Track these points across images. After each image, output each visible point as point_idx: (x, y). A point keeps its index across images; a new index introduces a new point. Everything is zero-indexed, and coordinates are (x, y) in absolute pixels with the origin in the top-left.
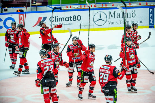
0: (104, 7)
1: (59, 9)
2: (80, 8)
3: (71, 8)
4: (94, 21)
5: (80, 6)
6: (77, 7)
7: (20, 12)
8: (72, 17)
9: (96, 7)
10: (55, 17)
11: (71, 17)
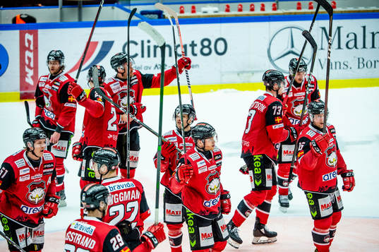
0: (303, 10)
1: (156, 16)
2: (223, 13)
3: (193, 12)
4: (269, 56)
5: (224, 6)
6: (216, 9)
7: (22, 22)
8: (198, 42)
9: (279, 11)
10: (143, 42)
11: (193, 42)
